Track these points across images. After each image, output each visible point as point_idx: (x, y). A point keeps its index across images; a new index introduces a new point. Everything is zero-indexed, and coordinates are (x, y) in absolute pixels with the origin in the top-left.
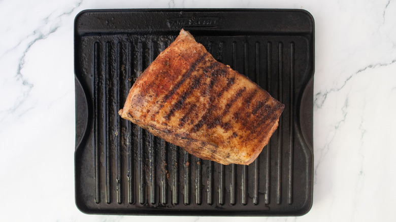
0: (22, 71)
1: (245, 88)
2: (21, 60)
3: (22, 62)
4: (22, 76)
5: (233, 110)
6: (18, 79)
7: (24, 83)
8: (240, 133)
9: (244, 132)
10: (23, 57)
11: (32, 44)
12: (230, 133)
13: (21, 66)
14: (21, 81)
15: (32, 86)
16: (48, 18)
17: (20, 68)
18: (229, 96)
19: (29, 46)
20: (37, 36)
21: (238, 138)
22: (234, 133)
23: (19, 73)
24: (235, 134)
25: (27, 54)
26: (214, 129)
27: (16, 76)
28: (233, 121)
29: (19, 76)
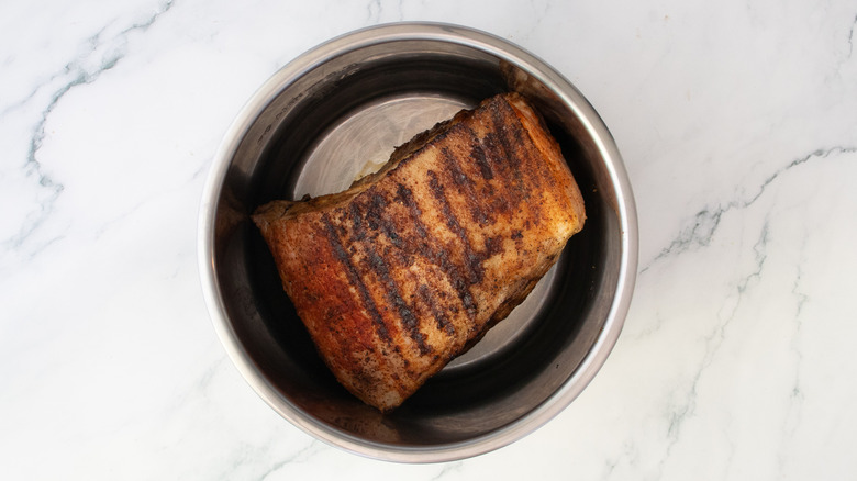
0: (38, 155)
1: (430, 172)
2: (37, 130)
3: (40, 134)
4: (38, 165)
5: (464, 219)
6: (30, 172)
7: (44, 181)
8: (518, 223)
9: (520, 215)
10: (41, 123)
11: (62, 94)
12: (509, 245)
13: (37, 143)
14: (35, 178)
15: (61, 188)
16: (97, 36)
17: (34, 148)
18: (434, 213)
19: (56, 100)
20: (73, 76)
21: (525, 232)
22: (513, 237)
23: (32, 159)
24: (517, 236)
25: (50, 116)
26: (488, 273)
27: (26, 165)
28: (489, 230)
29: (31, 165)
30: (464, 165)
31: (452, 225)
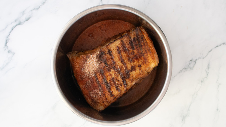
0: (7, 44)
1: (117, 47)
2: (7, 38)
3: (8, 39)
4: (8, 47)
5: (126, 61)
6: (5, 49)
7: (9, 52)
8: (140, 63)
9: (141, 60)
10: (8, 36)
11: (14, 28)
12: (137, 69)
13: (7, 41)
14: (7, 51)
15: (14, 54)
16: (24, 12)
17: (6, 43)
18: (117, 58)
19: (13, 29)
20: (17, 23)
21: (142, 65)
22: (139, 66)
23: (6, 45)
24: (140, 66)
25: (11, 34)
26: (131, 76)
27: (4, 47)
28: (132, 64)
29: (6, 47)
30: (127, 45)
31: (122, 61)
